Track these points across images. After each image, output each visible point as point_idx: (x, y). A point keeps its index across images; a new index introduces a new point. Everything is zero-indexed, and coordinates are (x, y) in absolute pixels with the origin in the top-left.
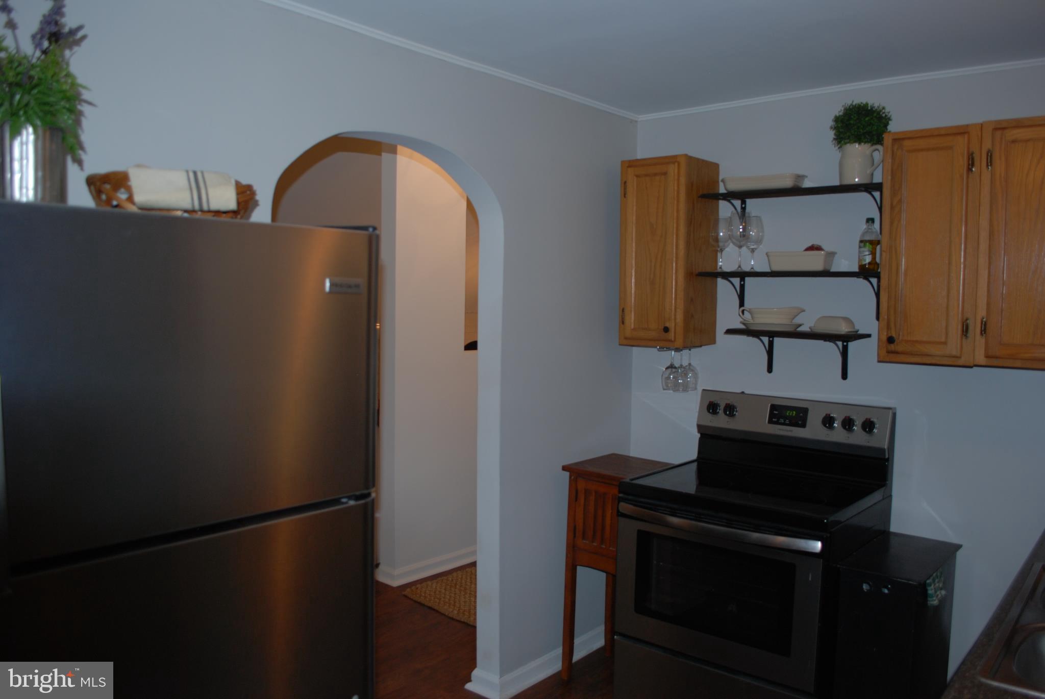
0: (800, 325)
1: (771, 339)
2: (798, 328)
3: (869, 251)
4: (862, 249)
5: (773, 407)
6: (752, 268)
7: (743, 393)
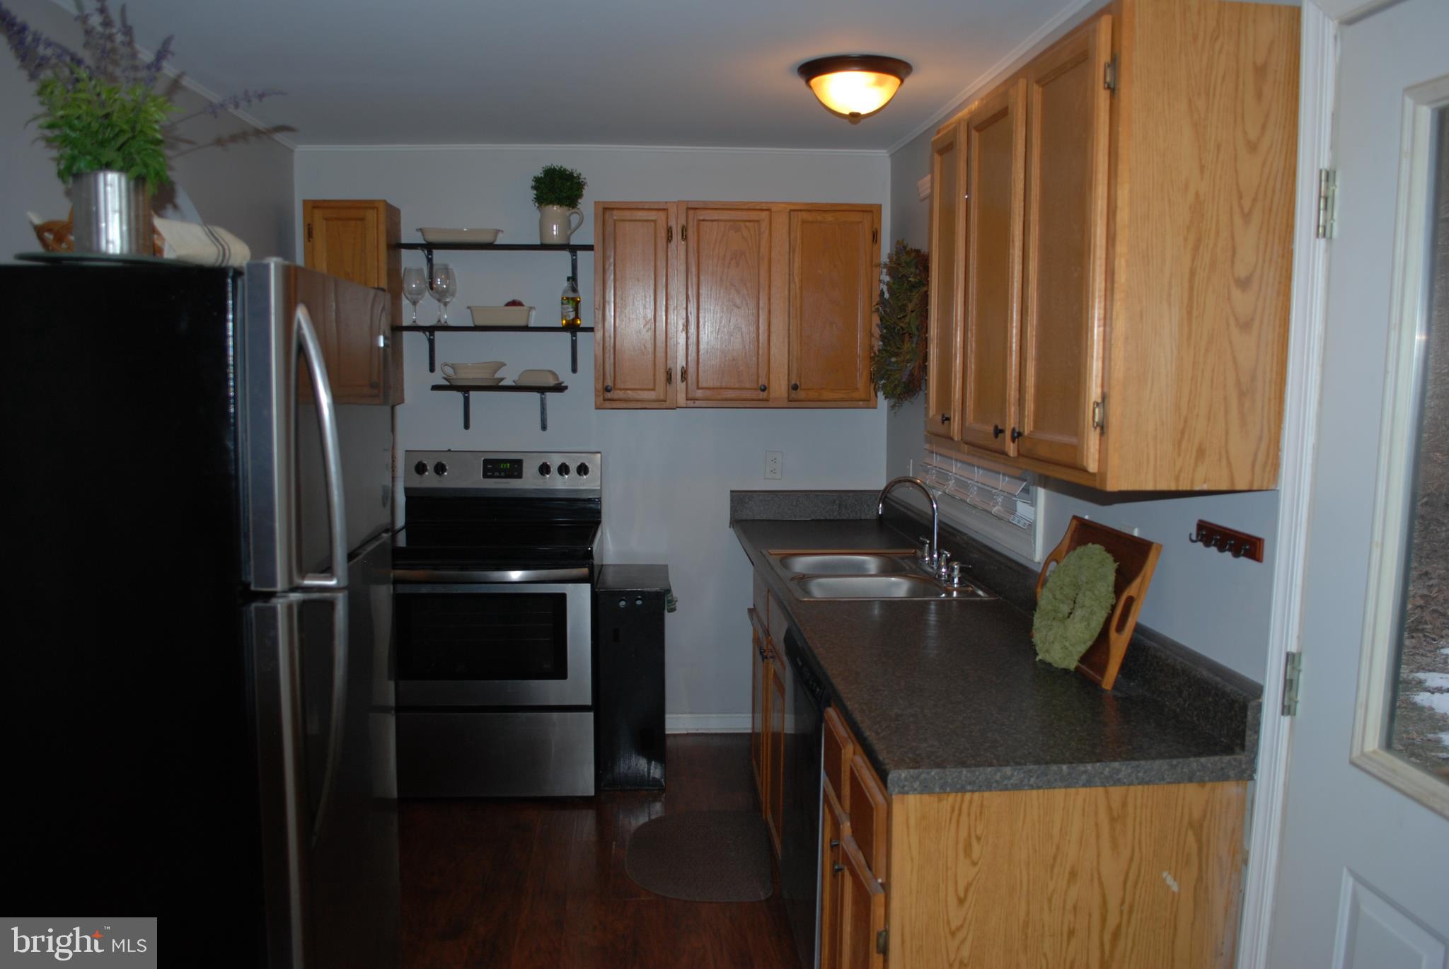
0: (502, 379)
1: (467, 395)
2: (500, 382)
3: (572, 307)
4: (564, 306)
5: (486, 462)
6: (446, 322)
7: (449, 450)
